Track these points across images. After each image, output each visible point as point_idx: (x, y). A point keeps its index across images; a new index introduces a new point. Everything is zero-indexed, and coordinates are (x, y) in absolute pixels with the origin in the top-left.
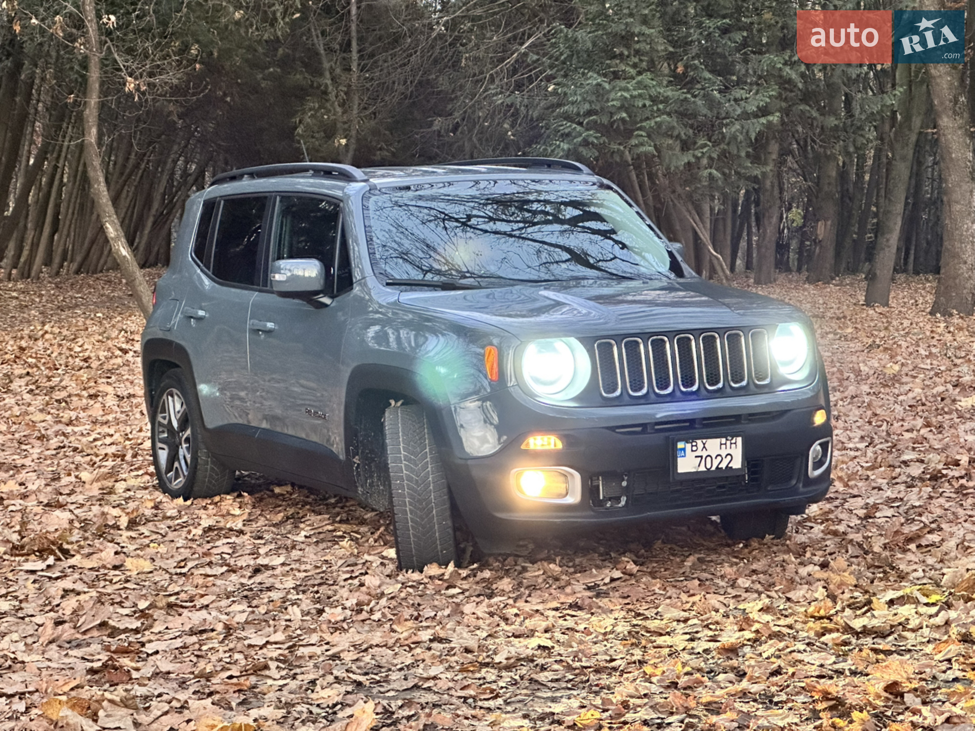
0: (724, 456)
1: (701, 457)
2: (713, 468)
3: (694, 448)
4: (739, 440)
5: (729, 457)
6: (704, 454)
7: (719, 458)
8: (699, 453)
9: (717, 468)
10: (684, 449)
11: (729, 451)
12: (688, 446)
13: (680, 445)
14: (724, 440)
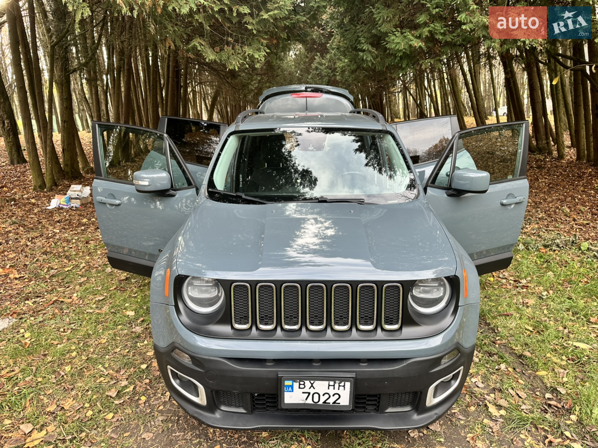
0: (331, 395)
1: (309, 393)
2: (321, 403)
3: (302, 386)
4: (348, 385)
5: (337, 396)
6: (312, 391)
7: (327, 396)
8: (307, 390)
9: (325, 402)
10: (292, 387)
11: (336, 391)
12: (296, 385)
13: (288, 383)
14: (332, 383)
